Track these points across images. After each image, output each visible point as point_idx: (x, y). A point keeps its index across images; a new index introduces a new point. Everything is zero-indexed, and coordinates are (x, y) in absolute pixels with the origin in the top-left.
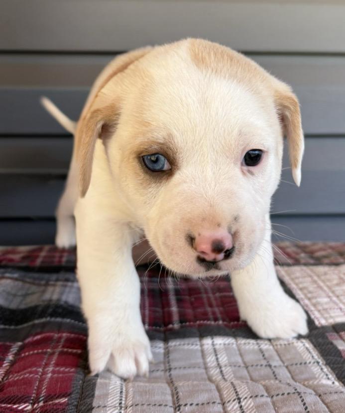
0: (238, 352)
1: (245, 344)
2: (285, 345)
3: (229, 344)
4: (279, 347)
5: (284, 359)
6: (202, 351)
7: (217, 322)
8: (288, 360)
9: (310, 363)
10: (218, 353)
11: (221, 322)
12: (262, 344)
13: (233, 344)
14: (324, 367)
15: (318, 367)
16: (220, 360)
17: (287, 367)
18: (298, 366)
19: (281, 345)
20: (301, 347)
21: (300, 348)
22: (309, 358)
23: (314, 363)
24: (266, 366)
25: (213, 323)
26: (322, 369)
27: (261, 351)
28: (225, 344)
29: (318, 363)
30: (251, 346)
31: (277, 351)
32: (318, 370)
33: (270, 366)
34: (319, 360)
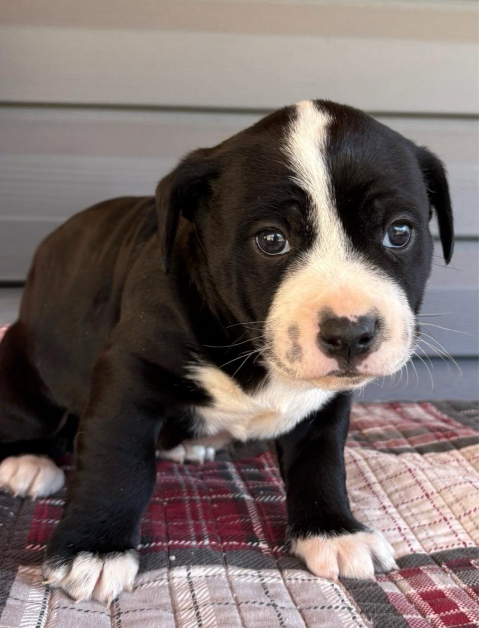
0: (227, 585)
1: (240, 575)
2: (303, 580)
3: (214, 576)
4: (293, 581)
5: (297, 599)
6: (170, 587)
7: (201, 543)
8: (304, 601)
9: (337, 607)
10: (195, 588)
11: (207, 542)
12: (266, 577)
13: (220, 575)
14: (357, 615)
15: (350, 614)
16: (198, 597)
17: (300, 611)
18: (319, 610)
19: (297, 579)
20: (328, 587)
21: (325, 589)
22: (337, 601)
23: (343, 608)
24: (268, 605)
25: (194, 543)
26: (354, 618)
27: (264, 586)
28: (207, 576)
29: (350, 609)
30: (249, 579)
31: (288, 588)
32: (349, 618)
33: (275, 606)
34: (352, 607)
